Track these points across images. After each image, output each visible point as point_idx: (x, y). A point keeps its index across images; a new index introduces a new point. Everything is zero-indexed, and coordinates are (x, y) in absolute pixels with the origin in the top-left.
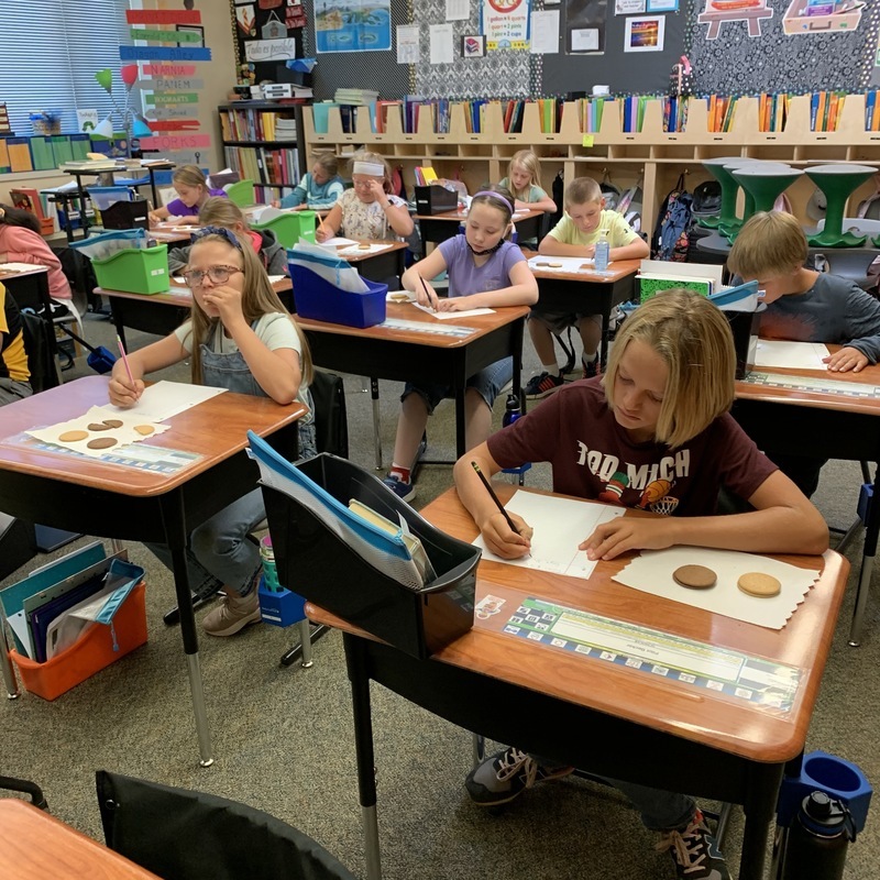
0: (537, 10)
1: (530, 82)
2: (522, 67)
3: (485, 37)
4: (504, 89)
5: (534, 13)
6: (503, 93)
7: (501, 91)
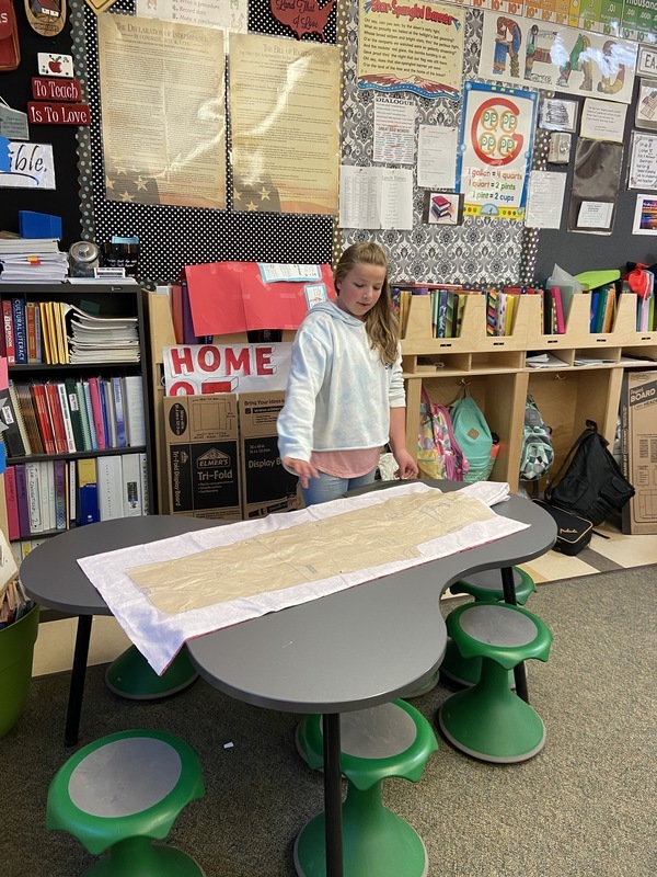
0: (538, 169)
1: (521, 265)
2: (511, 243)
3: (462, 197)
4: (483, 273)
5: (534, 173)
6: (483, 278)
7: (479, 276)
